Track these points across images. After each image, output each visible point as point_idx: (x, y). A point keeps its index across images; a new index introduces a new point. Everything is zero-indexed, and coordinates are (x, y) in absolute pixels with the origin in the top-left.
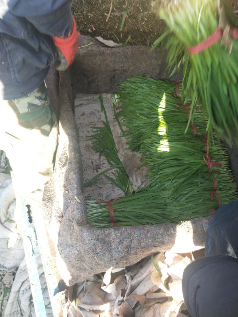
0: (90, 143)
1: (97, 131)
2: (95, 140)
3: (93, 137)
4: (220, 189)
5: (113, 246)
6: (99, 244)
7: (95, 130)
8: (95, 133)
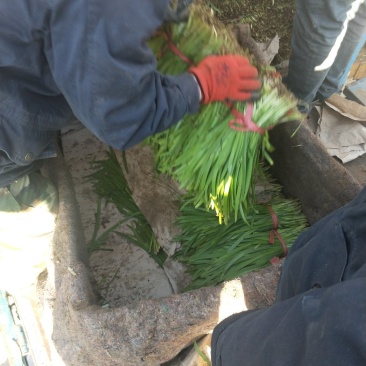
0: (89, 186)
1: (99, 167)
2: (97, 181)
3: (93, 176)
4: (284, 227)
5: (131, 333)
6: (108, 333)
7: (94, 165)
8: (95, 171)
